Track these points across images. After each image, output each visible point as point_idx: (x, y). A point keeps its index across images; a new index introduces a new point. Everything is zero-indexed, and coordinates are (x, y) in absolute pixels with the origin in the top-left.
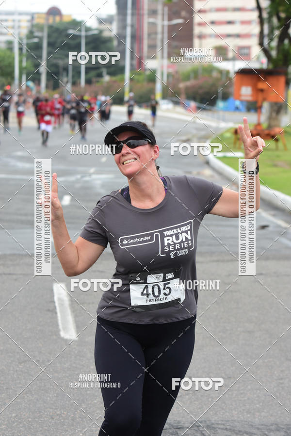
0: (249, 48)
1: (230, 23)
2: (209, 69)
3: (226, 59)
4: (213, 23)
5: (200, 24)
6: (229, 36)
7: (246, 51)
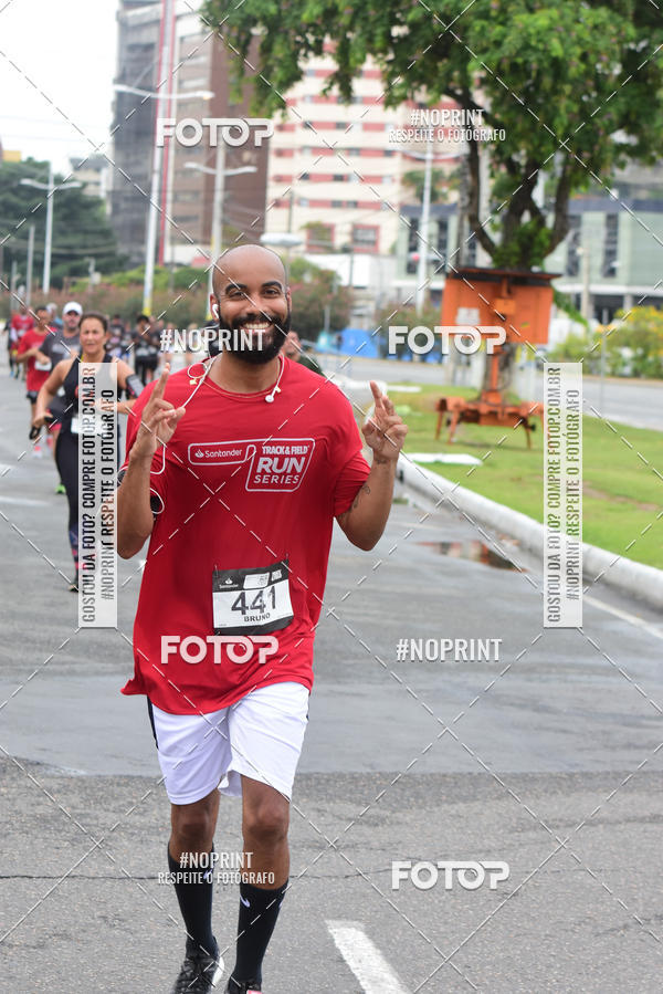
0: (376, 229)
1: (339, 178)
2: (299, 269)
3: (330, 250)
4: (305, 177)
5: (280, 179)
6: (336, 204)
7: (370, 236)
